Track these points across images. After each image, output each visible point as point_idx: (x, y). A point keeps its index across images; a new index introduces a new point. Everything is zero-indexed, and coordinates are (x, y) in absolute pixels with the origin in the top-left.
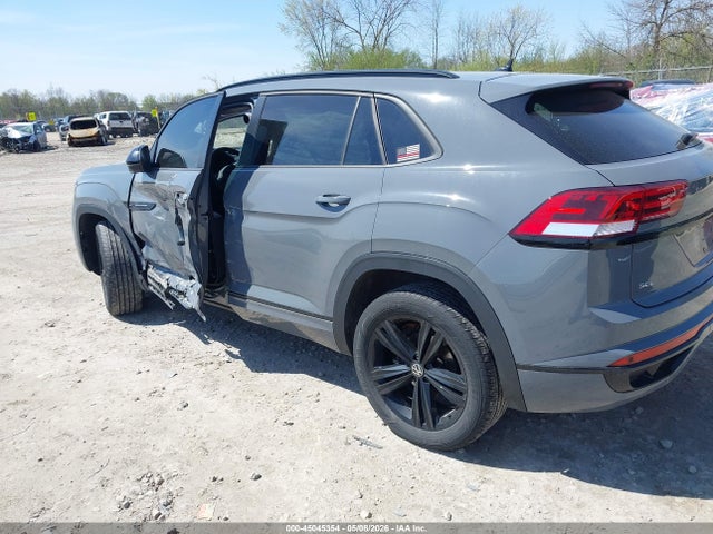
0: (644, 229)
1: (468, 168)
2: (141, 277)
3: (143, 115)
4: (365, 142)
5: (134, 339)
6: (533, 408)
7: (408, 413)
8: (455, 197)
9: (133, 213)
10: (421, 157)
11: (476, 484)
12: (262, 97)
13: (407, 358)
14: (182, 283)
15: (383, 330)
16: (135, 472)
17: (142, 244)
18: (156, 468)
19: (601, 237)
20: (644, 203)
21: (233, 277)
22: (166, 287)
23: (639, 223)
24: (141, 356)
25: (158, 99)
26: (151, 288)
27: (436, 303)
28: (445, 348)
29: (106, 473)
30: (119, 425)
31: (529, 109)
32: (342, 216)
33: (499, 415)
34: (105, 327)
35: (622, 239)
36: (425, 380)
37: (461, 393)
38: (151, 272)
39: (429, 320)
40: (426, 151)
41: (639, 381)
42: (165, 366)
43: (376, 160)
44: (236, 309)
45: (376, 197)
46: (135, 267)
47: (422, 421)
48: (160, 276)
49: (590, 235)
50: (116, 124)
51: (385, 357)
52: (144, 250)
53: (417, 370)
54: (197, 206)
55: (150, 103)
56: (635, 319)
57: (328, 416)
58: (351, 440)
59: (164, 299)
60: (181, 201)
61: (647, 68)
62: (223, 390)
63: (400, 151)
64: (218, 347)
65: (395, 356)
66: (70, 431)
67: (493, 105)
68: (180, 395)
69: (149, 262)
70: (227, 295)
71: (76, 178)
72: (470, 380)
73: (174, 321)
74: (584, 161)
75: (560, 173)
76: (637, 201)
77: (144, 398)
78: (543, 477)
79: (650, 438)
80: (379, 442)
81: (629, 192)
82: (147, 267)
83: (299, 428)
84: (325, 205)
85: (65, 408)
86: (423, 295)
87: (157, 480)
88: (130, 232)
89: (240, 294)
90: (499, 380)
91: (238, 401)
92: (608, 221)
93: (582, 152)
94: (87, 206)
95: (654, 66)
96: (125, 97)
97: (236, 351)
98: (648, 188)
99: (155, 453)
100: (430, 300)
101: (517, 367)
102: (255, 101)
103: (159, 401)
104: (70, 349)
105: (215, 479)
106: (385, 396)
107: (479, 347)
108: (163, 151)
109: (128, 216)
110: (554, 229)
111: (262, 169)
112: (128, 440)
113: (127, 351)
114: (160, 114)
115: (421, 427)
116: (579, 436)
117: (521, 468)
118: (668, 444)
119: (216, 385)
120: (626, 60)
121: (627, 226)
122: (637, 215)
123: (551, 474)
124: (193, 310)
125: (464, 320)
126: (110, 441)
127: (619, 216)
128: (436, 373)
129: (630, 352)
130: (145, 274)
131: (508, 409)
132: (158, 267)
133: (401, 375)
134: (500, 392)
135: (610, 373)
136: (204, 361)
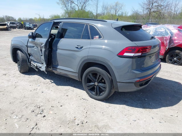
0: (143, 55)
1: (106, 41)
2: (29, 63)
3: (19, 23)
4: (87, 35)
5: (27, 78)
6: (120, 91)
7: (94, 93)
8: (104, 47)
9: (28, 48)
10: (99, 38)
11: (108, 107)
12: (62, 23)
13: (94, 81)
14: (40, 65)
15: (89, 75)
16: (33, 105)
17: (30, 56)
18: (38, 104)
19: (135, 56)
20: (143, 49)
21: (54, 64)
22: (36, 66)
23: (142, 53)
24: (30, 82)
25: (22, 19)
26: (32, 66)
27: (101, 69)
28: (103, 79)
29: (27, 105)
30: (28, 96)
31: (122, 30)
32: (81, 50)
33: (113, 93)
34: (19, 76)
35: (139, 57)
36: (98, 86)
37: (105, 88)
38: (32, 62)
39: (99, 73)
40: (100, 37)
41: (141, 85)
42: (36, 84)
43: (89, 38)
44: (54, 71)
45: (89, 46)
46: (28, 61)
47: (97, 95)
48: (34, 63)
49: (132, 55)
50: (12, 25)
51: (89, 81)
52: (30, 57)
53: (96, 84)
54: (46, 47)
55: (20, 20)
56: (140, 73)
57: (76, 94)
58: (81, 99)
59: (35, 69)
60: (42, 45)
61: (147, 19)
62: (51, 89)
63: (94, 37)
64: (48, 80)
65: (91, 81)
66: (16, 97)
67: (114, 28)
68: (41, 90)
69: (31, 60)
70: (52, 68)
71: (12, 39)
72: (107, 85)
73: (36, 74)
74: (132, 41)
75: (127, 43)
76: (142, 49)
77: (32, 91)
78: (122, 106)
79: (143, 98)
80: (87, 99)
81: (140, 47)
82: (31, 61)
83: (69, 97)
84: (77, 48)
85: (13, 93)
86: (98, 68)
87: (39, 107)
88: (27, 53)
89: (55, 68)
90: (113, 85)
91: (55, 91)
92: (136, 53)
93: (132, 39)
94: (15, 46)
95: (149, 19)
96: (13, 18)
97: (52, 81)
98: (144, 47)
99: (37, 102)
100: (100, 69)
101: (117, 82)
102: (60, 24)
103: (36, 91)
104: (11, 80)
105: (52, 106)
106: (89, 90)
107: (110, 78)
108: (37, 34)
109: (27, 49)
110: (126, 54)
111: (62, 39)
112: (31, 99)
113: (26, 81)
114: (24, 23)
115: (97, 96)
116: (129, 98)
117: (117, 104)
118: (146, 99)
119: (49, 88)
120: (143, 17)
121: (140, 54)
122: (142, 52)
123: (123, 105)
124: (43, 71)
125: (107, 73)
126: (26, 99)
127: (138, 52)
128: (100, 84)
129: (139, 79)
130: (30, 63)
131: (115, 91)
132: (34, 61)
133: (93, 85)
134: (113, 88)
135: (135, 83)
136: (46, 83)
